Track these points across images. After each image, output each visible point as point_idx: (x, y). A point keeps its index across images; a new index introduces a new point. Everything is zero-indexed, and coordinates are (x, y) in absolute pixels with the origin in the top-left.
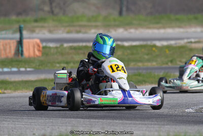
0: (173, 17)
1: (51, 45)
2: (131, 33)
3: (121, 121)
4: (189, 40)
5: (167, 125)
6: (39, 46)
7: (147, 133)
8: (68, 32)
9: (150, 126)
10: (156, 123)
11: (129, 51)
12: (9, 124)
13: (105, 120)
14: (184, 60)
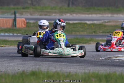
0: (96, 8)
1: (31, 22)
2: (73, 16)
3: (65, 64)
4: (104, 21)
6: (24, 22)
7: (79, 70)
8: (40, 15)
10: (84, 65)
11: (72, 26)
12: (6, 64)
13: (57, 63)
14: (101, 31)
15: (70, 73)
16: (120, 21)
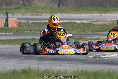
0: (85, 8)
1: (23, 21)
2: (64, 16)
3: (56, 62)
4: (93, 20)
5: (79, 64)
6: (16, 22)
7: (69, 68)
8: (32, 15)
9: (70, 65)
10: (73, 63)
13: (47, 61)
14: (90, 30)
15: (59, 70)
16: (108, 20)
